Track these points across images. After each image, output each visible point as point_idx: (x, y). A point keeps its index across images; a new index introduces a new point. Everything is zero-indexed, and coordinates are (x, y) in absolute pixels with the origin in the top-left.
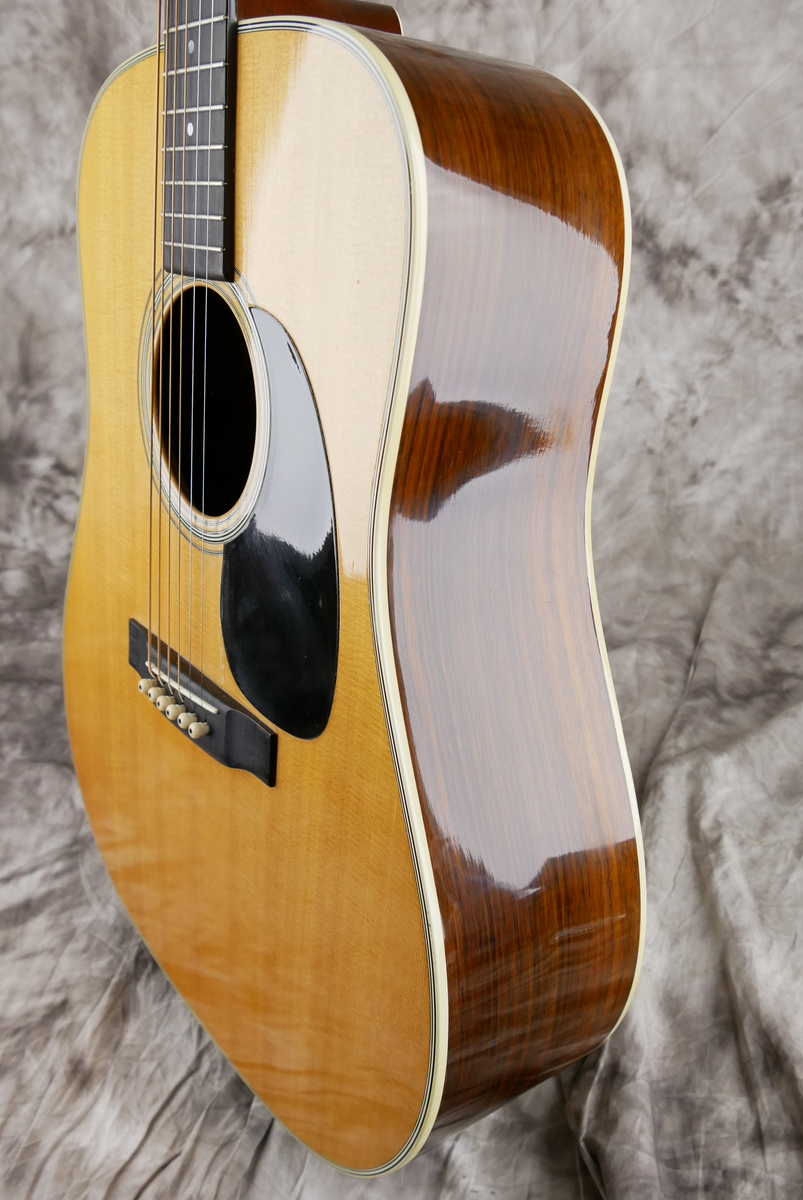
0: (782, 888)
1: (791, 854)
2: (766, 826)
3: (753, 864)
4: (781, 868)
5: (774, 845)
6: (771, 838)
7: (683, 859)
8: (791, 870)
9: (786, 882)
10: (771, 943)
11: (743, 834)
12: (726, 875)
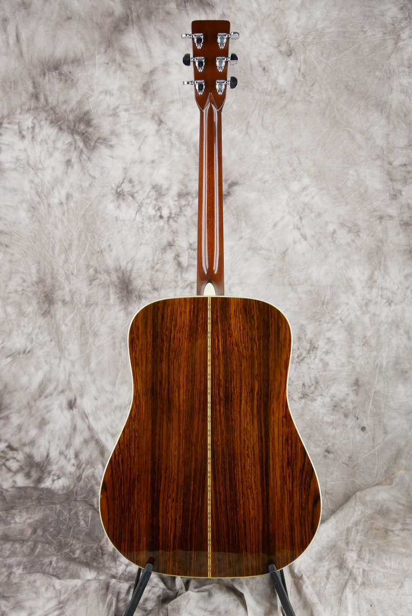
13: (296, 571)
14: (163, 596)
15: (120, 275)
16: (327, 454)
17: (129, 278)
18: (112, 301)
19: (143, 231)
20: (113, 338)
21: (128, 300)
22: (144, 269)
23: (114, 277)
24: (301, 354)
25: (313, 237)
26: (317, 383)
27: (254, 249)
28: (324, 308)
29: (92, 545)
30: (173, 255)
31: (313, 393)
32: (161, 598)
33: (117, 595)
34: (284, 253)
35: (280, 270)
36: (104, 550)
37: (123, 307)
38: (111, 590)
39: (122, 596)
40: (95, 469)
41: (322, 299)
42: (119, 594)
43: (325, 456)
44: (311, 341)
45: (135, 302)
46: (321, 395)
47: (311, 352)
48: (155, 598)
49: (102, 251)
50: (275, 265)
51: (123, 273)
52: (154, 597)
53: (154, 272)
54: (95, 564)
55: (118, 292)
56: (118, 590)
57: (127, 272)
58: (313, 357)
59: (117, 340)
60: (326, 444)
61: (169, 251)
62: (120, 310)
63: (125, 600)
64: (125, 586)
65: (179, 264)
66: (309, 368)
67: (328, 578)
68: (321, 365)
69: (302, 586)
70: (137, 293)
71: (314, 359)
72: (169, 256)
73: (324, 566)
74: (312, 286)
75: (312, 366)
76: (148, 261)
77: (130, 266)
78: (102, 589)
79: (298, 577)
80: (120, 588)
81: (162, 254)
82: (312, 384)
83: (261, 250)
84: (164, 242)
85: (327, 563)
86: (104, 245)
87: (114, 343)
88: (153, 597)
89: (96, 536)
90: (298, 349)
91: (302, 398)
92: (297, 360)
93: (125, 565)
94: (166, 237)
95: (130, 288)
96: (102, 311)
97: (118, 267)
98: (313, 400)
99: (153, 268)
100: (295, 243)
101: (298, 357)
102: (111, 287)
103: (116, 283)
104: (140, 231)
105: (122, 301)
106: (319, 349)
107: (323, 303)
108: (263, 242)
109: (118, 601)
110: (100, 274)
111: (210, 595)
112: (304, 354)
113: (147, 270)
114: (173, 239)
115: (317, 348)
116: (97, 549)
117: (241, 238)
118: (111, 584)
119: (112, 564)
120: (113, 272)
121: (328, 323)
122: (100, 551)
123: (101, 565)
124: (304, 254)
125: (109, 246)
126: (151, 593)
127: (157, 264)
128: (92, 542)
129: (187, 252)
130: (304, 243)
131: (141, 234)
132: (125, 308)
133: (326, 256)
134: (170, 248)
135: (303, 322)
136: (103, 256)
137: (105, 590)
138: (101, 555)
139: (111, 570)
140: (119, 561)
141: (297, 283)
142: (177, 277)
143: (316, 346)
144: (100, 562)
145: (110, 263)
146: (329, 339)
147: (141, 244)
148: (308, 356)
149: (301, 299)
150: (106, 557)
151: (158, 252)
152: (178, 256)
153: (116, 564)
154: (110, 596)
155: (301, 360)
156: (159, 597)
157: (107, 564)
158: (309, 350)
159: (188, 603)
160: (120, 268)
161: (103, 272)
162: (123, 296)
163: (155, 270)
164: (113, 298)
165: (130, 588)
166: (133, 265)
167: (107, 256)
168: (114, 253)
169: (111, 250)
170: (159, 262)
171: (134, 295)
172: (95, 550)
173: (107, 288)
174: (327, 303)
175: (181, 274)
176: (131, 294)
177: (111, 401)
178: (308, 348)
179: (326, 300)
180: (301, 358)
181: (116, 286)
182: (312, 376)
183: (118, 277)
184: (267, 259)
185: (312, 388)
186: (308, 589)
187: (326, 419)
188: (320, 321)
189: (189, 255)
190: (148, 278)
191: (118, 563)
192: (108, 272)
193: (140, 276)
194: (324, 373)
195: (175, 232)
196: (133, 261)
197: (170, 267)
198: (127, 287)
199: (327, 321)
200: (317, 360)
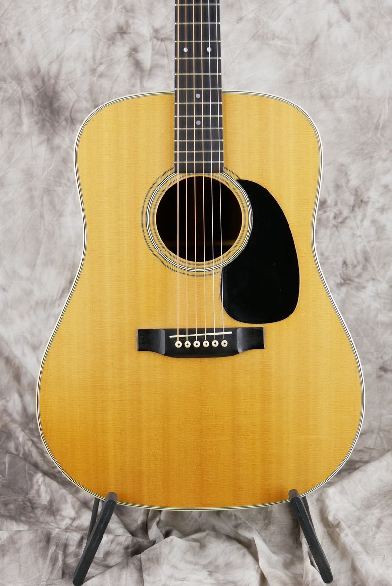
0: (373, 540)
1: (374, 529)
2: (359, 520)
3: (357, 534)
4: (371, 534)
5: (365, 526)
6: (363, 523)
7: (324, 536)
8: (376, 533)
9: (375, 538)
10: (373, 560)
11: (349, 524)
12: (346, 535)
13: (330, 518)
14: (133, 547)
15: (39, 83)
16: (382, 373)
17: (54, 88)
18: (25, 128)
19: (75, 9)
20: (30, 190)
21: (53, 126)
22: (79, 73)
23: (29, 88)
24: (341, 213)
25: (361, 15)
26: (366, 259)
27: (262, 37)
28: (379, 135)
29: (15, 497)
30: (126, 49)
31: (359, 276)
32: (130, 550)
33: (63, 547)
34: (312, 45)
35: (306, 72)
36: (34, 504)
37: (44, 137)
38: (53, 542)
39: (72, 549)
40: (7, 401)
41: (375, 121)
42: (66, 546)
43: (380, 377)
44: (357, 191)
45: (65, 128)
46: (374, 279)
47: (357, 209)
48: (122, 551)
49: (6, 43)
50: (297, 65)
51: (44, 81)
52: (120, 550)
53: (95, 79)
54: (23, 518)
55: (35, 113)
56: (64, 541)
57: (50, 77)
58: (359, 217)
59: (36, 193)
60: (382, 358)
61: (119, 43)
62: (40, 143)
63: (76, 555)
64: (75, 537)
65: (137, 64)
66: (354, 235)
67: (378, 527)
68: (372, 230)
69: (339, 535)
70: (67, 114)
71: (362, 220)
72: (121, 50)
73: (373, 514)
74: (358, 98)
75: (358, 233)
76: (86, 60)
77: (54, 68)
78: (40, 541)
79: (333, 525)
80: (67, 539)
81: (108, 48)
82: (358, 262)
83: (274, 39)
84: (112, 26)
85: (377, 511)
86: (10, 31)
87: (32, 198)
88: (118, 548)
89: (20, 488)
90: (336, 204)
91: (341, 285)
92: (334, 222)
93: (71, 518)
94: (115, 18)
95: (56, 105)
96: (10, 144)
97: (35, 70)
98: (360, 288)
99: (93, 71)
100: (330, 25)
101: (335, 218)
102: (23, 104)
103: (32, 97)
104: (71, 8)
105: (42, 128)
106: (370, 204)
107: (377, 128)
108: (277, 26)
109: (65, 555)
110: (5, 81)
111: (202, 546)
112: (346, 213)
113: (84, 74)
114: (127, 22)
115: (366, 203)
116: (23, 501)
117: (240, 19)
118: (53, 535)
119: (50, 519)
120: (27, 79)
121: (385, 160)
122: (29, 504)
123: (33, 520)
124: (345, 45)
125: (19, 34)
126: (114, 544)
127: (101, 64)
128: (14, 494)
129: (150, 44)
130: (346, 26)
131: (73, 12)
132: (48, 140)
133: (382, 49)
134: (122, 38)
135: (344, 159)
136: (9, 51)
137: (45, 543)
138: (30, 508)
139: (49, 524)
140: (60, 515)
141: (333, 94)
142: (133, 86)
143: (365, 199)
144: (30, 517)
145: (22, 63)
146: (386, 187)
147: (74, 30)
148: (352, 216)
149: (339, 120)
150: (38, 512)
151: (101, 44)
152: (134, 50)
153: (55, 519)
154: (52, 549)
155: (341, 223)
156: (127, 548)
157: (41, 519)
158: (354, 206)
159: (170, 552)
160: (39, 71)
161: (9, 79)
162: (44, 120)
163: (97, 74)
164: (28, 123)
165: (82, 538)
166: (61, 66)
167: (15, 51)
168: (27, 46)
169: (23, 41)
170: (103, 60)
171: (63, 118)
172: (21, 503)
173: (17, 106)
174: (384, 127)
175: (141, 82)
176: (59, 115)
177: (29, 293)
178: (352, 202)
179: (381, 123)
180: (340, 220)
181: (32, 102)
182: (359, 248)
183: (36, 87)
184: (285, 54)
185: (359, 269)
186: (347, 537)
187: (382, 318)
188: (372, 158)
189: (153, 50)
190: (85, 88)
191: (58, 517)
192: (18, 78)
193: (72, 85)
194: (378, 243)
195: (129, 11)
196: (60, 59)
197: (123, 70)
198: (51, 104)
199: (384, 156)
200: (366, 223)
